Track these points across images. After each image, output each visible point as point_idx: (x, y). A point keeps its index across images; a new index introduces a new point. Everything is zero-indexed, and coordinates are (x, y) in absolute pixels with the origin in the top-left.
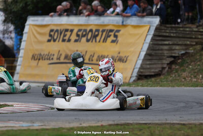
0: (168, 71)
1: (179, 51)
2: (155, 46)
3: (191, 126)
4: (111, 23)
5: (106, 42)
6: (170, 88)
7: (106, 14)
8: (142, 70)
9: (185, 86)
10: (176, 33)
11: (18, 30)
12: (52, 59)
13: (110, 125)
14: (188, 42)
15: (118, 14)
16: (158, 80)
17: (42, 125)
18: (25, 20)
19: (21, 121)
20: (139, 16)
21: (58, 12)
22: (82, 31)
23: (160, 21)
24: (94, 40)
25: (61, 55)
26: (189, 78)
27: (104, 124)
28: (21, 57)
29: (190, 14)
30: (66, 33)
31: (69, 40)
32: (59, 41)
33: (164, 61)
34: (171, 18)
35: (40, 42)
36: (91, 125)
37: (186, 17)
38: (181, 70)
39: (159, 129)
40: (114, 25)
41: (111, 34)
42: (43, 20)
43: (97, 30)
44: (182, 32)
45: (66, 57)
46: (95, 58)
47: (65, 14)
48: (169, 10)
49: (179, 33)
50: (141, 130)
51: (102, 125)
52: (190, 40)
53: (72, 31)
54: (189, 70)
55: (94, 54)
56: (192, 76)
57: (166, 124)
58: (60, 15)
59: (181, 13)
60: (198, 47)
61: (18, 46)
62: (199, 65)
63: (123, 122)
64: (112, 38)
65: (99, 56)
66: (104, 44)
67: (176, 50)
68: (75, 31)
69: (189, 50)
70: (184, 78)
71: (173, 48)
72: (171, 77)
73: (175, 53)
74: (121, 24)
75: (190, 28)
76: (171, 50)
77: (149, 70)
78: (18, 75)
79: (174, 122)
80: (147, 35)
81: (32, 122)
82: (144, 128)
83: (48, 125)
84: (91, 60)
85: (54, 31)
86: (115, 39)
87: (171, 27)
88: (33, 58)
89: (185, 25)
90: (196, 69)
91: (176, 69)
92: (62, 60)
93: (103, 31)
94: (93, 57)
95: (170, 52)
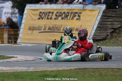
0: (110, 37)
1: (117, 25)
2: (103, 22)
4: (76, 8)
5: (73, 19)
6: (111, 47)
7: (73, 3)
8: (95, 37)
9: (121, 46)
10: (115, 14)
12: (41, 30)
13: (76, 69)
15: (80, 3)
16: (104, 42)
17: (34, 69)
19: (22, 66)
20: (93, 4)
21: (44, 2)
22: (59, 13)
23: (106, 7)
24: (66, 18)
25: (46, 27)
27: (72, 69)
28: (22, 28)
30: (49, 14)
31: (51, 19)
32: (45, 19)
33: (108, 31)
34: (113, 5)
35: (33, 20)
36: (64, 69)
37: (121, 5)
38: (118, 37)
39: (105, 71)
40: (78, 10)
41: (76, 15)
42: (36, 6)
43: (68, 13)
44: (119, 14)
45: (49, 28)
47: (49, 3)
48: (111, 1)
49: (117, 14)
50: (94, 72)
51: (71, 69)
53: (53, 13)
57: (109, 68)
58: (46, 3)
59: (119, 2)
61: (21, 22)
63: (83, 67)
64: (77, 17)
66: (72, 21)
67: (115, 24)
68: (55, 13)
70: (120, 41)
71: (114, 23)
72: (112, 40)
73: (115, 26)
74: (82, 9)
76: (112, 24)
77: (99, 37)
78: (21, 39)
79: (114, 67)
81: (29, 67)
82: (96, 71)
83: (38, 69)
85: (42, 13)
86: (78, 18)
87: (113, 11)
88: (30, 29)
91: (115, 36)
92: (47, 30)
93: (72, 13)
95: (112, 25)
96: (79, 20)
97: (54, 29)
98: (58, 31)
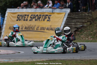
1: (79, 25)
2: (68, 23)
3: (85, 61)
4: (47, 12)
5: (44, 21)
7: (44, 7)
9: (83, 42)
11: (2, 15)
13: (47, 61)
14: (84, 21)
15: (50, 7)
17: (14, 61)
18: (6, 11)
19: (4, 59)
20: (60, 8)
21: (21, 6)
22: (33, 16)
23: (70, 11)
24: (39, 20)
25: (23, 27)
26: (85, 38)
28: (4, 28)
29: (85, 7)
30: (25, 16)
31: (27, 20)
32: (22, 20)
33: (72, 30)
35: (13, 21)
36: (38, 60)
37: (83, 9)
38: (80, 34)
39: (70, 62)
40: (48, 13)
41: (47, 17)
42: (14, 10)
43: (40, 15)
44: (81, 16)
45: (26, 28)
46: (39, 28)
47: (25, 7)
48: (75, 6)
49: (79, 16)
51: (43, 61)
52: (84, 20)
53: (28, 15)
54: (84, 34)
55: (39, 26)
56: (86, 37)
57: (73, 60)
58: (22, 8)
59: (80, 7)
60: (89, 23)
61: (3, 23)
62: (89, 32)
63: (53, 59)
64: (47, 19)
65: (41, 28)
67: (78, 24)
68: (30, 16)
69: (84, 25)
70: (82, 38)
71: (77, 24)
72: (76, 37)
73: (78, 26)
74: (51, 12)
75: (84, 14)
78: (3, 37)
79: (78, 59)
80: (64, 17)
81: (10, 59)
83: (17, 61)
84: (37, 29)
87: (76, 14)
88: (10, 28)
89: (82, 12)
90: (88, 33)
91: (78, 34)
92: (24, 29)
93: (43, 15)
94: (38, 28)
95: (75, 25)
96: (49, 21)
97: (30, 29)
98: (32, 30)
